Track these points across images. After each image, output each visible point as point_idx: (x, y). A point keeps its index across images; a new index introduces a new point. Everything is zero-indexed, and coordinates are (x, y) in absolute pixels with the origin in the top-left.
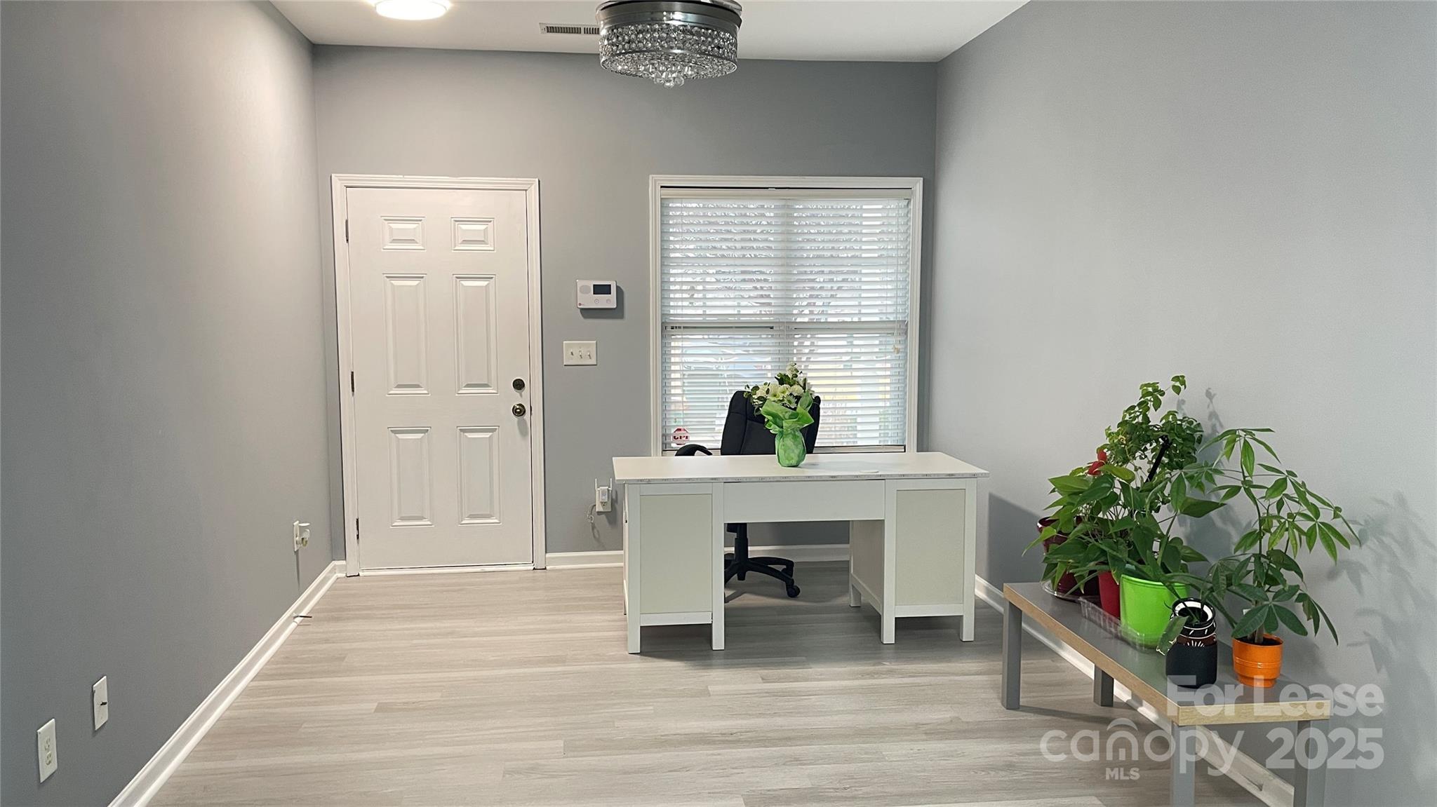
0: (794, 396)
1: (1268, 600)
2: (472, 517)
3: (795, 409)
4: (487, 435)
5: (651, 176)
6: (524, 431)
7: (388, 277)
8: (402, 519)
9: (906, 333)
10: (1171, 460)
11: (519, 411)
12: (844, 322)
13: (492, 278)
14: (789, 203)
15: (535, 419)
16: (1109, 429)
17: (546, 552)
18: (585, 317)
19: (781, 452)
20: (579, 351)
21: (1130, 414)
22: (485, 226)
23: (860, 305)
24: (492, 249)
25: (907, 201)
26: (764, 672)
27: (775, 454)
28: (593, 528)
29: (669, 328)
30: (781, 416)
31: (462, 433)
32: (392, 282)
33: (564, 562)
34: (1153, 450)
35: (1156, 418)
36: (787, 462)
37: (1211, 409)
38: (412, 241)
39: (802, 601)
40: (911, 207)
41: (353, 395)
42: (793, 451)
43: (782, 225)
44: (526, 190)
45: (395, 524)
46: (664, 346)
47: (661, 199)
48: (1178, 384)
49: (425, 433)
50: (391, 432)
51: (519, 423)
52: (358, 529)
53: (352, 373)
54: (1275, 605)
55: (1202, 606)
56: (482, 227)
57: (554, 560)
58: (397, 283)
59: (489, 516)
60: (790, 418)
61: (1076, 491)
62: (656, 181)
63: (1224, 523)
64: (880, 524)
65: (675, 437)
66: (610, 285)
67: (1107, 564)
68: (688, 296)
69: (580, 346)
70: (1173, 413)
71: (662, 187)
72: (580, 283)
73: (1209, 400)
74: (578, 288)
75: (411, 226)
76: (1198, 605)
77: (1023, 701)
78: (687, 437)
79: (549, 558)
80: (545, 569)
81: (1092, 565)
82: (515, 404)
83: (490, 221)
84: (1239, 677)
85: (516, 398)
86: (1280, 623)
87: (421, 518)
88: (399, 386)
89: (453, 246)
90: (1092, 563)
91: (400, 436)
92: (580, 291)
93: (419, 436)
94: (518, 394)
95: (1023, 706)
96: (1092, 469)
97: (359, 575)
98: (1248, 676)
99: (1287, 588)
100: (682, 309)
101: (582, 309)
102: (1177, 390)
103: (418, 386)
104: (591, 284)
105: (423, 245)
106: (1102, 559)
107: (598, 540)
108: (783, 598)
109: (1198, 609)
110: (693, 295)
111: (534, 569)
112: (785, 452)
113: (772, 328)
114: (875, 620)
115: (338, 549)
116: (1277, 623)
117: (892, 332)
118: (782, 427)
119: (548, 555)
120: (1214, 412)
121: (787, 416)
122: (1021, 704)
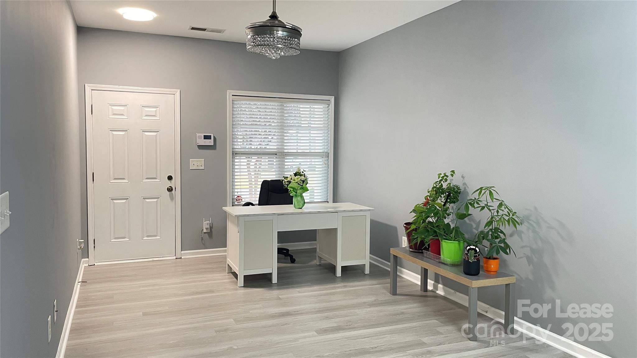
0: (302, 180)
1: (496, 244)
2: (148, 236)
3: (302, 186)
4: (155, 200)
5: (228, 91)
6: (172, 198)
7: (110, 130)
8: (115, 238)
9: (328, 157)
10: (450, 200)
11: (170, 190)
12: (304, 152)
13: (158, 131)
14: (283, 104)
15: (177, 193)
16: (428, 190)
17: (181, 251)
18: (199, 149)
19: (296, 203)
20: (197, 163)
21: (436, 184)
22: (156, 109)
23: (297, 145)
24: (159, 119)
25: (328, 105)
26: (298, 290)
27: (292, 204)
28: (202, 239)
29: (235, 154)
30: (297, 188)
31: (144, 199)
32: (113, 132)
33: (189, 255)
34: (444, 197)
35: (445, 186)
36: (298, 207)
37: (463, 182)
38: (122, 115)
39: (297, 264)
40: (330, 107)
41: (93, 183)
42: (301, 202)
43: (281, 112)
44: (174, 94)
45: (112, 241)
46: (233, 161)
47: (232, 100)
48: (452, 173)
49: (126, 200)
50: (111, 200)
51: (170, 195)
52: (94, 244)
53: (93, 173)
54: (499, 245)
55: (476, 248)
56: (154, 109)
57: (185, 254)
58: (115, 133)
59: (156, 236)
60: (300, 189)
61: (422, 211)
62: (229, 93)
63: (470, 221)
64: (335, 230)
65: (236, 200)
66: (211, 136)
67: (437, 236)
68: (242, 141)
69: (197, 161)
70: (450, 184)
71: (232, 95)
72: (198, 135)
73: (463, 179)
74: (197, 136)
75: (122, 108)
76: (474, 247)
77: (398, 292)
78: (241, 200)
79: (182, 253)
80: (181, 258)
81: (431, 237)
82: (168, 186)
83: (158, 107)
84: (485, 271)
85: (169, 184)
86: (501, 251)
87: (124, 238)
88: (115, 179)
89: (141, 117)
90: (431, 236)
91: (115, 201)
92: (198, 138)
93: (124, 201)
94: (170, 182)
95: (398, 294)
96: (425, 204)
97: (94, 265)
98: (490, 270)
99: (502, 239)
100: (239, 146)
101: (198, 146)
102: (452, 175)
103: (124, 179)
104: (203, 135)
105: (127, 116)
106: (435, 235)
107: (204, 244)
108: (290, 263)
109: (474, 248)
110: (244, 140)
111: (176, 258)
112: (298, 203)
113: (276, 154)
114: (332, 268)
115: (85, 253)
116: (500, 251)
117: (322, 156)
118: (297, 193)
119: (182, 252)
120: (465, 183)
121: (299, 188)
122: (397, 293)
